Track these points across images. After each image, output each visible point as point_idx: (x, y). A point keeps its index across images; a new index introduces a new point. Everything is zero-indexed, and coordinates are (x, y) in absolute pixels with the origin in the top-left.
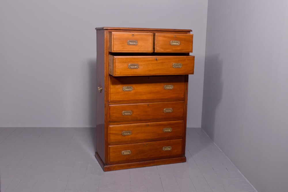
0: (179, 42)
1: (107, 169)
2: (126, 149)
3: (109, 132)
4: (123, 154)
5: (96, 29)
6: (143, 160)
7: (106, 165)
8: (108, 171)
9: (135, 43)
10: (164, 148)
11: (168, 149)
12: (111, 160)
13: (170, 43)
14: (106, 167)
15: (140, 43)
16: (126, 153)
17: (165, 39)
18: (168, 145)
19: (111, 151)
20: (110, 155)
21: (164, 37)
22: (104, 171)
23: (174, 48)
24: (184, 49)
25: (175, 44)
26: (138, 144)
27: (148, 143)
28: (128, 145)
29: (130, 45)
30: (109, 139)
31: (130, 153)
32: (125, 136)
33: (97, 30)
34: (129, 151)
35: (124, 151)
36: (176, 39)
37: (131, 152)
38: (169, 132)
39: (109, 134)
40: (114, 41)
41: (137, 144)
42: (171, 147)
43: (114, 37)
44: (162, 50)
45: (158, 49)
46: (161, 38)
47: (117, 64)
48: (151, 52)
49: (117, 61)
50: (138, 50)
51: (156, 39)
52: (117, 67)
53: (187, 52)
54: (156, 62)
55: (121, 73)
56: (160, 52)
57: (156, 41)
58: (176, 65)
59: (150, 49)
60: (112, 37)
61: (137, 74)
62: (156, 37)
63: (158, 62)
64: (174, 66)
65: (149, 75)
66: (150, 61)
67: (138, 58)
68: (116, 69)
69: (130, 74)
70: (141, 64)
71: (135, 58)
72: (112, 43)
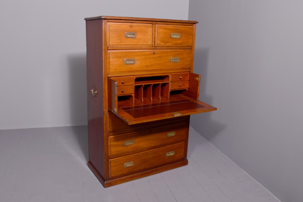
0: (180, 35)
1: (108, 185)
2: (128, 161)
3: (109, 144)
5: (85, 19)
6: (146, 169)
7: (107, 180)
8: (109, 187)
9: (133, 36)
10: (167, 153)
11: (172, 154)
12: (113, 175)
13: (171, 36)
14: (107, 183)
15: (139, 36)
16: (129, 165)
17: (165, 31)
18: (171, 150)
19: (112, 164)
20: (111, 170)
21: (165, 29)
22: (104, 187)
23: (174, 42)
24: (184, 43)
25: (175, 36)
26: (142, 153)
27: (152, 151)
28: (130, 156)
29: (128, 38)
30: (109, 152)
32: (127, 146)
33: (86, 21)
34: (132, 162)
35: (126, 164)
36: (177, 31)
37: (134, 163)
39: (109, 146)
40: (110, 33)
41: (140, 153)
42: (174, 152)
43: (110, 28)
44: (163, 44)
45: (158, 42)
46: (161, 30)
47: (111, 60)
48: (150, 46)
49: (111, 56)
50: (136, 44)
51: (156, 31)
52: (111, 63)
53: (187, 46)
54: (153, 56)
55: (116, 70)
56: (160, 46)
57: (156, 33)
58: (173, 59)
59: (150, 43)
60: (108, 28)
61: (133, 70)
62: (156, 29)
63: (156, 56)
64: (172, 61)
65: (147, 71)
66: (147, 55)
67: (134, 52)
68: (110, 65)
69: (126, 70)
70: (138, 59)
71: (130, 52)
72: (108, 36)
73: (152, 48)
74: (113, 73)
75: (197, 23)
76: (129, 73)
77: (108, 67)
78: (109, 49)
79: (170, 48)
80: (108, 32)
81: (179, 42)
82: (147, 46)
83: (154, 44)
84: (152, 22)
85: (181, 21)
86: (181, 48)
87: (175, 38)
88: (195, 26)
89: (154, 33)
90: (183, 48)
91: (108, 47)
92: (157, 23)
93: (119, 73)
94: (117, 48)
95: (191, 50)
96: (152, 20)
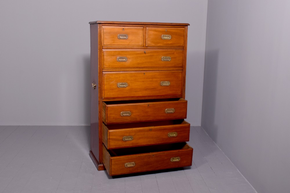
0: (170, 36)
1: (102, 168)
2: (129, 161)
3: (108, 138)
4: (126, 167)
7: (101, 163)
8: (102, 170)
9: (125, 37)
11: (177, 160)
12: (113, 173)
13: (161, 37)
15: (130, 37)
16: (129, 165)
17: (155, 33)
18: (176, 156)
19: (113, 163)
20: (112, 168)
21: (155, 31)
22: (98, 170)
23: (165, 43)
24: (175, 44)
25: (166, 38)
27: (155, 154)
28: (132, 157)
29: (120, 39)
31: (134, 165)
32: (126, 141)
34: (133, 163)
35: (127, 163)
36: (167, 33)
38: (174, 137)
40: (105, 35)
42: (180, 158)
43: (104, 31)
44: (153, 44)
45: (149, 43)
46: (152, 33)
47: (105, 57)
48: (142, 46)
49: (105, 54)
50: (128, 44)
51: (147, 33)
52: (105, 60)
53: (178, 46)
54: (144, 55)
55: (109, 66)
56: (151, 46)
57: (147, 35)
58: (164, 58)
59: (141, 43)
60: (102, 31)
61: (126, 67)
62: (147, 31)
63: (147, 55)
64: (162, 60)
65: (138, 68)
66: (138, 54)
67: (126, 51)
68: (104, 62)
69: (119, 67)
70: (130, 57)
71: (123, 51)
72: (103, 37)
73: (143, 48)
74: (107, 68)
75: (189, 25)
76: (122, 69)
77: (103, 63)
78: (103, 48)
79: (161, 48)
80: (103, 34)
81: (170, 42)
82: (138, 46)
83: (145, 45)
84: (143, 26)
85: (172, 23)
86: (173, 48)
87: (165, 40)
88: (187, 28)
89: (145, 35)
90: (174, 48)
91: (102, 47)
92: (148, 26)
93: (112, 68)
94: (111, 48)
95: (183, 50)
96: (143, 24)
